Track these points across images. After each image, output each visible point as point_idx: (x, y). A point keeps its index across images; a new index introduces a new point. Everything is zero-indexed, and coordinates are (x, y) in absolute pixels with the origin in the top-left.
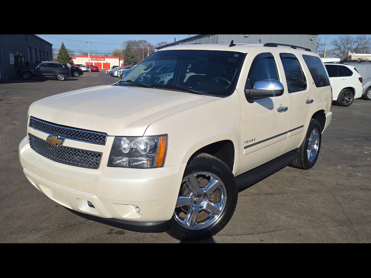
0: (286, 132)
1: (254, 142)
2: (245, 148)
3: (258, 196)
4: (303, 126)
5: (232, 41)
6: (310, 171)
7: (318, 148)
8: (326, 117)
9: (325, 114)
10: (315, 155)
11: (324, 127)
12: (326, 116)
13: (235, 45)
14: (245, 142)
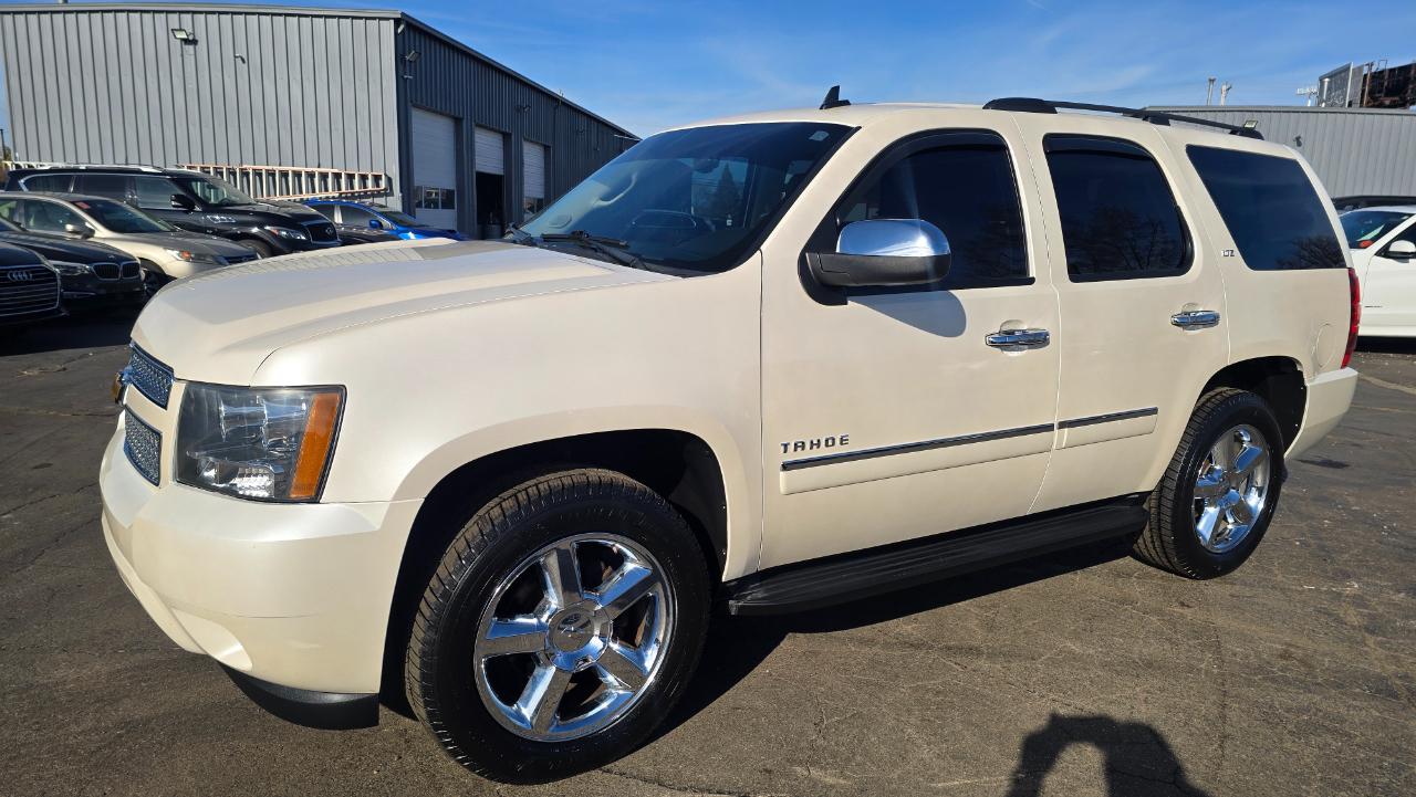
0: (1049, 428)
1: (838, 450)
2: (785, 467)
3: (909, 651)
4: (1154, 411)
5: (835, 90)
6: (1213, 588)
7: (1261, 506)
8: (1305, 388)
9: (1301, 373)
10: (1247, 529)
11: (1300, 426)
12: (1307, 384)
13: (846, 103)
14: (786, 446)
